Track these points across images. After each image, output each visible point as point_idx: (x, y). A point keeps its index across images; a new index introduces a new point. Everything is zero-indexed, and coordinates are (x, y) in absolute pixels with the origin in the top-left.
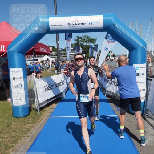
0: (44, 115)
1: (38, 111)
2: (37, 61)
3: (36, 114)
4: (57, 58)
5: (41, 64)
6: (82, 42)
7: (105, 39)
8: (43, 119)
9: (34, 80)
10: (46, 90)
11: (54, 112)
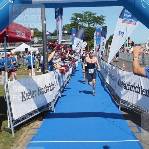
0: (21, 139)
1: (11, 133)
2: (10, 52)
3: (9, 136)
4: (42, 47)
5: (16, 57)
6: (81, 21)
7: (120, 17)
8: (19, 146)
9: (5, 82)
10: (24, 99)
11: (36, 135)
